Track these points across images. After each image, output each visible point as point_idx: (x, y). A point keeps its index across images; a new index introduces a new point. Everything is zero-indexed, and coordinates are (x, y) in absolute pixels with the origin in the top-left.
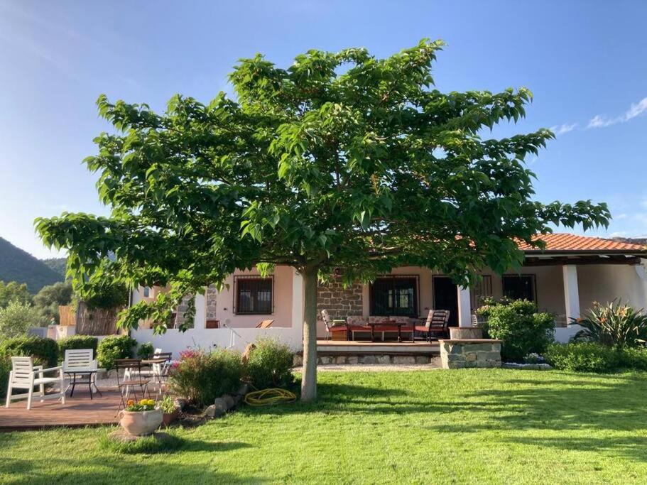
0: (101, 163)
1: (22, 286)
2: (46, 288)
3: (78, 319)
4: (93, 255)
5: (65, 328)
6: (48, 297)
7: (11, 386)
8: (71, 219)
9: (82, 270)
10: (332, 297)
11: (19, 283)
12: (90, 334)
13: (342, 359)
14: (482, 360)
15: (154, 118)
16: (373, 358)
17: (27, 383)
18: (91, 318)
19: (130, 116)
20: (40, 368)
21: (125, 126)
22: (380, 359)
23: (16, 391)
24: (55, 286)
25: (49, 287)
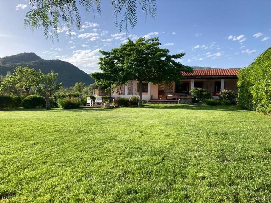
0: (99, 64)
1: (84, 84)
2: (91, 85)
3: (99, 93)
4: (99, 80)
5: (97, 95)
6: (92, 88)
7: (87, 103)
8: (95, 73)
9: (98, 82)
10: (164, 88)
11: (83, 83)
12: (102, 96)
13: (158, 102)
14: (186, 102)
15: (109, 53)
16: (166, 102)
17: (90, 102)
18: (102, 92)
19: (105, 53)
20: (92, 100)
21: (104, 55)
22: (167, 103)
23: (88, 104)
24: (93, 84)
25: (91, 84)
